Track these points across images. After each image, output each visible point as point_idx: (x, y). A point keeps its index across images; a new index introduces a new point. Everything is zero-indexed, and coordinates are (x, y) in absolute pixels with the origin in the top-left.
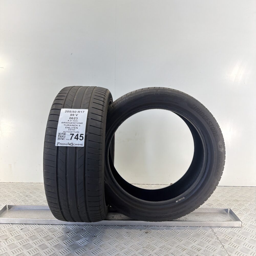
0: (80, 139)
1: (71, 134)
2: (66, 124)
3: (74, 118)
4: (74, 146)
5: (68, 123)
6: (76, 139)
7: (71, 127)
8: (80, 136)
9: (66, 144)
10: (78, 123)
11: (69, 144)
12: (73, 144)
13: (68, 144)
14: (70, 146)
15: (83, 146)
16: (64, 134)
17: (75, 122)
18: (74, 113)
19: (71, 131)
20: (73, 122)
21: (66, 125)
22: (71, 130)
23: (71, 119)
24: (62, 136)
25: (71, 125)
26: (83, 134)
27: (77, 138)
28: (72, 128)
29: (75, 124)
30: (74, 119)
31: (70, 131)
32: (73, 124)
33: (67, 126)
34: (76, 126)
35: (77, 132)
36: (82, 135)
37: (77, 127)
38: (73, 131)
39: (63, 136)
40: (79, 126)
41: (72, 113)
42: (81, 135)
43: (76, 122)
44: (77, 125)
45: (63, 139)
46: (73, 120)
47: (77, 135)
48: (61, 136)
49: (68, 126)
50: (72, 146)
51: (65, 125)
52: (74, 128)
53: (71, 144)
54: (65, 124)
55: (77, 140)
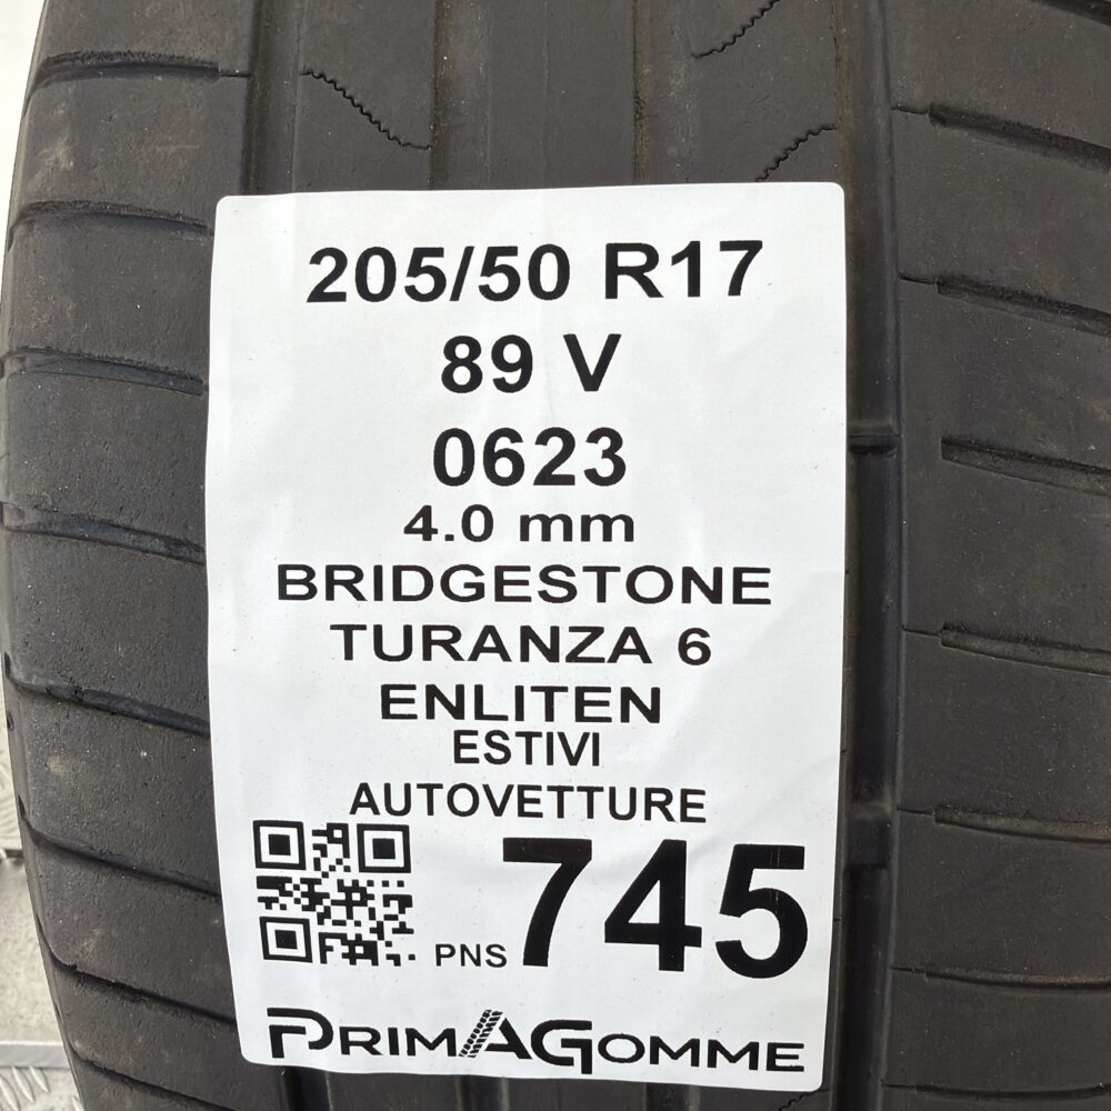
0: (732, 954)
1: (517, 850)
2: (393, 617)
3: (536, 458)
4: (602, 1070)
5: (413, 584)
6: (652, 952)
7: (497, 679)
8: (738, 899)
9: (449, 1035)
10: (650, 585)
11: (514, 1045)
12: (595, 1036)
13: (497, 1037)
14: (535, 1069)
15: (810, 1079)
16: (384, 849)
17: (577, 554)
18: (524, 315)
19: (516, 772)
20: (538, 554)
21: (393, 645)
22: (517, 746)
23: (479, 488)
24: (328, 886)
25: (490, 642)
26: (791, 857)
27: (673, 940)
28: (535, 703)
29: (585, 609)
30: (546, 477)
31: (499, 778)
32: (541, 617)
33: (416, 671)
34: (603, 647)
35: (655, 800)
36: (761, 879)
37: (629, 672)
38: (562, 773)
39: (354, 896)
40: (693, 647)
41: (486, 322)
42: (747, 858)
43: (597, 551)
44: (631, 643)
45: (371, 952)
46: (529, 497)
47: (668, 866)
48: (315, 899)
49: (444, 672)
50: (574, 1072)
51: (363, 641)
52: (565, 704)
53: (552, 1042)
54: (368, 612)
55: (672, 961)
